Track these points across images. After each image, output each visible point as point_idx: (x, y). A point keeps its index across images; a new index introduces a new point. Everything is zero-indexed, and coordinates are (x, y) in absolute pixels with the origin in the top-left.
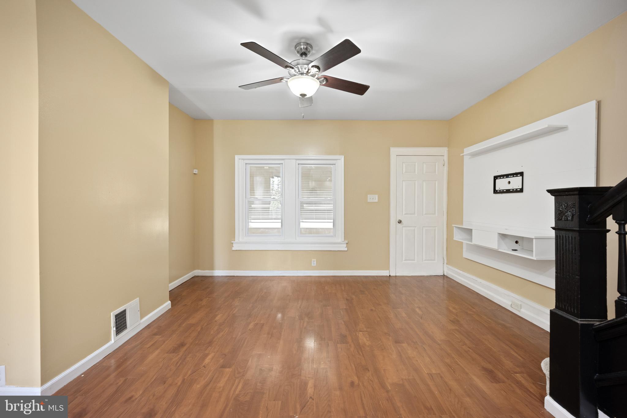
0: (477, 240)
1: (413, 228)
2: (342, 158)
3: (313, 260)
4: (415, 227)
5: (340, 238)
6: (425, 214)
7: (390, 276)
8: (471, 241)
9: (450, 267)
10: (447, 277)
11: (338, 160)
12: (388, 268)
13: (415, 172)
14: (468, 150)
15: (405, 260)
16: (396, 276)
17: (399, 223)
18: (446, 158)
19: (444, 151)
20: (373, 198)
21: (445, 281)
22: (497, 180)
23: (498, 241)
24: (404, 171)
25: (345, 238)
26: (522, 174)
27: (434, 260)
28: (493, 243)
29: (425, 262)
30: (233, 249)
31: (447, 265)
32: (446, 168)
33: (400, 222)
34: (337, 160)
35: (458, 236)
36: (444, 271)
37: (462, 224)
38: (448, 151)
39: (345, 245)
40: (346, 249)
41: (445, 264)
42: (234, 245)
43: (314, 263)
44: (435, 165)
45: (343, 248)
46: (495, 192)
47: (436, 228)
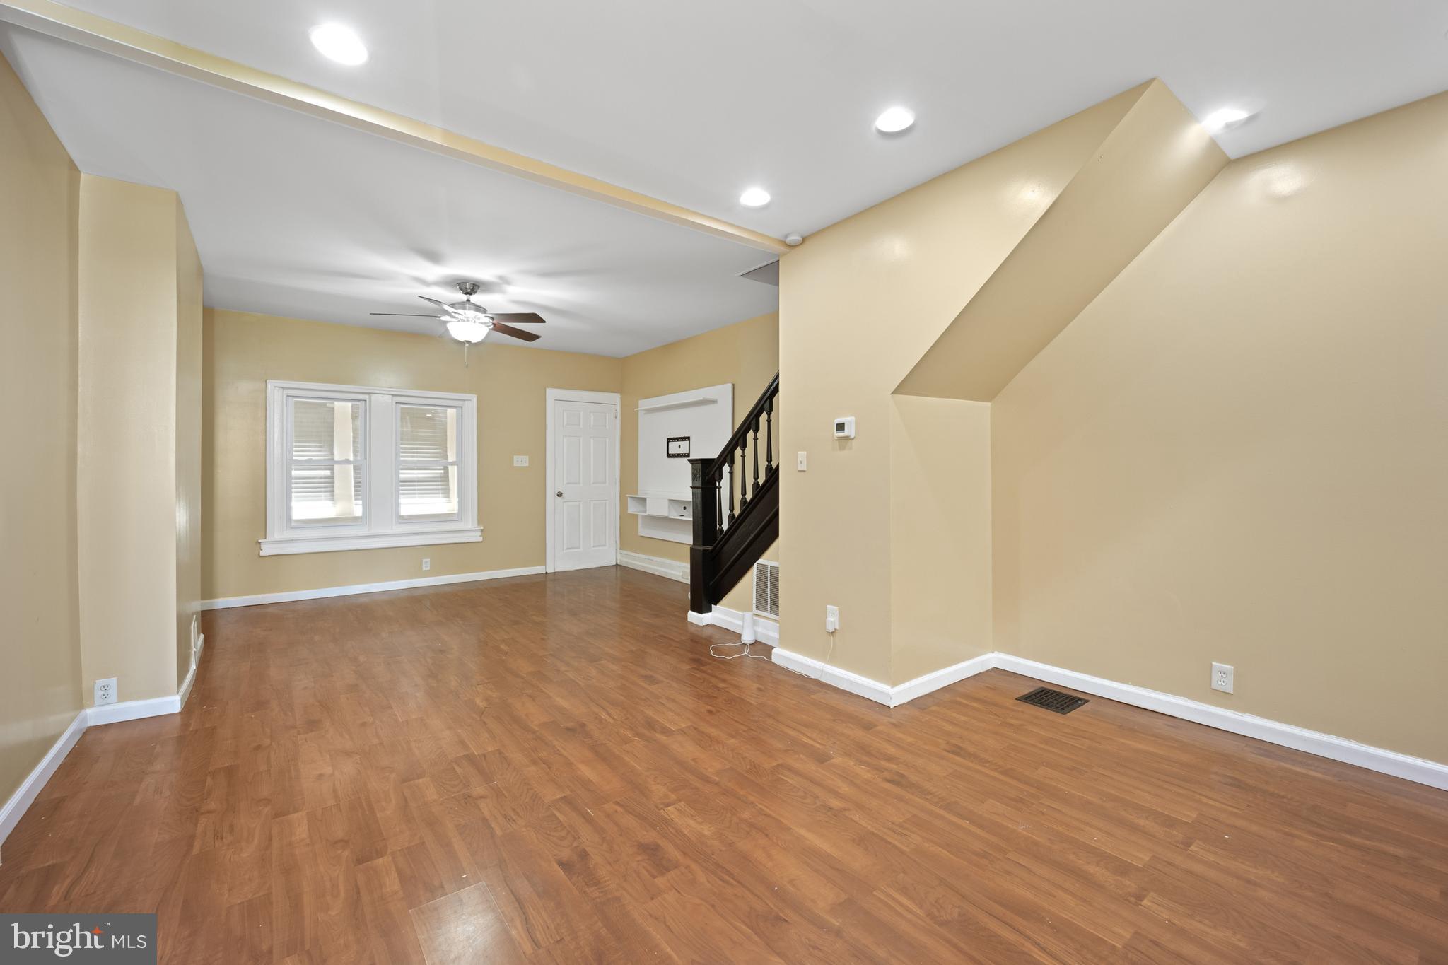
0: (653, 509)
1: (577, 503)
2: (474, 398)
3: (424, 560)
4: (580, 501)
5: (470, 522)
6: (593, 483)
7: (546, 573)
8: (645, 512)
9: (625, 552)
10: (620, 566)
11: (466, 402)
12: (543, 561)
13: (579, 425)
14: (645, 404)
15: (567, 549)
16: (555, 573)
17: (558, 495)
18: (618, 408)
19: (616, 398)
20: (521, 461)
21: (619, 573)
22: (670, 443)
23: (669, 507)
24: (565, 423)
25: (480, 521)
26: (688, 438)
27: (605, 546)
28: (664, 512)
29: (594, 549)
30: (262, 553)
31: (622, 551)
32: (618, 422)
33: (560, 495)
34: (464, 400)
35: (633, 508)
36: (616, 560)
37: (637, 494)
38: (621, 398)
39: (479, 533)
40: (481, 539)
41: (618, 549)
42: (263, 546)
43: (426, 564)
44: (606, 416)
45: (477, 537)
46: (669, 456)
47: (607, 502)
